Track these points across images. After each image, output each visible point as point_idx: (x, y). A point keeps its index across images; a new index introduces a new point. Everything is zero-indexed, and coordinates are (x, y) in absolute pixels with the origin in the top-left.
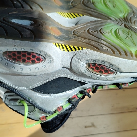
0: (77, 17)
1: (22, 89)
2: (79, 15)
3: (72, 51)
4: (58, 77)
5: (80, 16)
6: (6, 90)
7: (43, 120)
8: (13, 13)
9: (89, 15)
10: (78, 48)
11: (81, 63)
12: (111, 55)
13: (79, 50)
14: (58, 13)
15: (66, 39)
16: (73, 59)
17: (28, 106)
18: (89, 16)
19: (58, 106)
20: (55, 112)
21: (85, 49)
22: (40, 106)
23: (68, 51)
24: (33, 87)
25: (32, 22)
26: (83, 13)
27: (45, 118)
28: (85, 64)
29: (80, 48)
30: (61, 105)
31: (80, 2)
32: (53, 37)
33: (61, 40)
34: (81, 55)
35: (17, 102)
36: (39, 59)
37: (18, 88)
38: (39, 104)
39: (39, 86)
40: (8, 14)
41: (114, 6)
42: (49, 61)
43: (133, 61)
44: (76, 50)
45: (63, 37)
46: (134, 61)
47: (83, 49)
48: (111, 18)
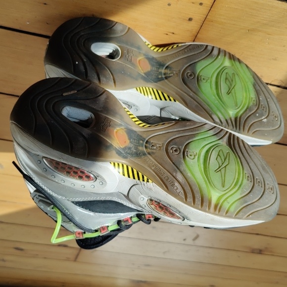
0: (166, 100)
1: (60, 197)
2: (169, 97)
3: (134, 178)
4: (109, 199)
5: (170, 100)
6: (35, 189)
7: (78, 236)
8: (69, 93)
9: (184, 103)
10: (143, 177)
11: (142, 196)
12: (182, 201)
13: (144, 181)
14: (138, 89)
15: (132, 154)
16: (132, 188)
17: (61, 225)
18: (183, 105)
19: (103, 226)
20: (96, 231)
21: (151, 181)
22: (77, 221)
23: (129, 177)
24: (73, 200)
25: (93, 116)
26: (177, 96)
27: (81, 235)
28: (146, 199)
29: (145, 178)
30: (107, 225)
31: (180, 71)
32: (114, 152)
33: (125, 157)
34: (144, 188)
35: (49, 207)
36: (88, 177)
37: (54, 195)
38: (77, 219)
39: (81, 201)
40: (62, 95)
41: (228, 93)
42: (101, 183)
43: (208, 214)
44: (139, 179)
45: (129, 151)
46: (210, 215)
47: (148, 182)
48: (214, 117)
